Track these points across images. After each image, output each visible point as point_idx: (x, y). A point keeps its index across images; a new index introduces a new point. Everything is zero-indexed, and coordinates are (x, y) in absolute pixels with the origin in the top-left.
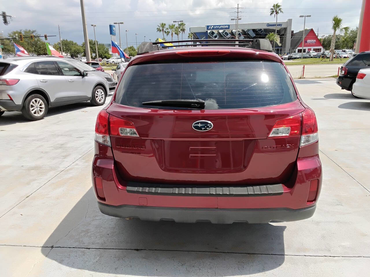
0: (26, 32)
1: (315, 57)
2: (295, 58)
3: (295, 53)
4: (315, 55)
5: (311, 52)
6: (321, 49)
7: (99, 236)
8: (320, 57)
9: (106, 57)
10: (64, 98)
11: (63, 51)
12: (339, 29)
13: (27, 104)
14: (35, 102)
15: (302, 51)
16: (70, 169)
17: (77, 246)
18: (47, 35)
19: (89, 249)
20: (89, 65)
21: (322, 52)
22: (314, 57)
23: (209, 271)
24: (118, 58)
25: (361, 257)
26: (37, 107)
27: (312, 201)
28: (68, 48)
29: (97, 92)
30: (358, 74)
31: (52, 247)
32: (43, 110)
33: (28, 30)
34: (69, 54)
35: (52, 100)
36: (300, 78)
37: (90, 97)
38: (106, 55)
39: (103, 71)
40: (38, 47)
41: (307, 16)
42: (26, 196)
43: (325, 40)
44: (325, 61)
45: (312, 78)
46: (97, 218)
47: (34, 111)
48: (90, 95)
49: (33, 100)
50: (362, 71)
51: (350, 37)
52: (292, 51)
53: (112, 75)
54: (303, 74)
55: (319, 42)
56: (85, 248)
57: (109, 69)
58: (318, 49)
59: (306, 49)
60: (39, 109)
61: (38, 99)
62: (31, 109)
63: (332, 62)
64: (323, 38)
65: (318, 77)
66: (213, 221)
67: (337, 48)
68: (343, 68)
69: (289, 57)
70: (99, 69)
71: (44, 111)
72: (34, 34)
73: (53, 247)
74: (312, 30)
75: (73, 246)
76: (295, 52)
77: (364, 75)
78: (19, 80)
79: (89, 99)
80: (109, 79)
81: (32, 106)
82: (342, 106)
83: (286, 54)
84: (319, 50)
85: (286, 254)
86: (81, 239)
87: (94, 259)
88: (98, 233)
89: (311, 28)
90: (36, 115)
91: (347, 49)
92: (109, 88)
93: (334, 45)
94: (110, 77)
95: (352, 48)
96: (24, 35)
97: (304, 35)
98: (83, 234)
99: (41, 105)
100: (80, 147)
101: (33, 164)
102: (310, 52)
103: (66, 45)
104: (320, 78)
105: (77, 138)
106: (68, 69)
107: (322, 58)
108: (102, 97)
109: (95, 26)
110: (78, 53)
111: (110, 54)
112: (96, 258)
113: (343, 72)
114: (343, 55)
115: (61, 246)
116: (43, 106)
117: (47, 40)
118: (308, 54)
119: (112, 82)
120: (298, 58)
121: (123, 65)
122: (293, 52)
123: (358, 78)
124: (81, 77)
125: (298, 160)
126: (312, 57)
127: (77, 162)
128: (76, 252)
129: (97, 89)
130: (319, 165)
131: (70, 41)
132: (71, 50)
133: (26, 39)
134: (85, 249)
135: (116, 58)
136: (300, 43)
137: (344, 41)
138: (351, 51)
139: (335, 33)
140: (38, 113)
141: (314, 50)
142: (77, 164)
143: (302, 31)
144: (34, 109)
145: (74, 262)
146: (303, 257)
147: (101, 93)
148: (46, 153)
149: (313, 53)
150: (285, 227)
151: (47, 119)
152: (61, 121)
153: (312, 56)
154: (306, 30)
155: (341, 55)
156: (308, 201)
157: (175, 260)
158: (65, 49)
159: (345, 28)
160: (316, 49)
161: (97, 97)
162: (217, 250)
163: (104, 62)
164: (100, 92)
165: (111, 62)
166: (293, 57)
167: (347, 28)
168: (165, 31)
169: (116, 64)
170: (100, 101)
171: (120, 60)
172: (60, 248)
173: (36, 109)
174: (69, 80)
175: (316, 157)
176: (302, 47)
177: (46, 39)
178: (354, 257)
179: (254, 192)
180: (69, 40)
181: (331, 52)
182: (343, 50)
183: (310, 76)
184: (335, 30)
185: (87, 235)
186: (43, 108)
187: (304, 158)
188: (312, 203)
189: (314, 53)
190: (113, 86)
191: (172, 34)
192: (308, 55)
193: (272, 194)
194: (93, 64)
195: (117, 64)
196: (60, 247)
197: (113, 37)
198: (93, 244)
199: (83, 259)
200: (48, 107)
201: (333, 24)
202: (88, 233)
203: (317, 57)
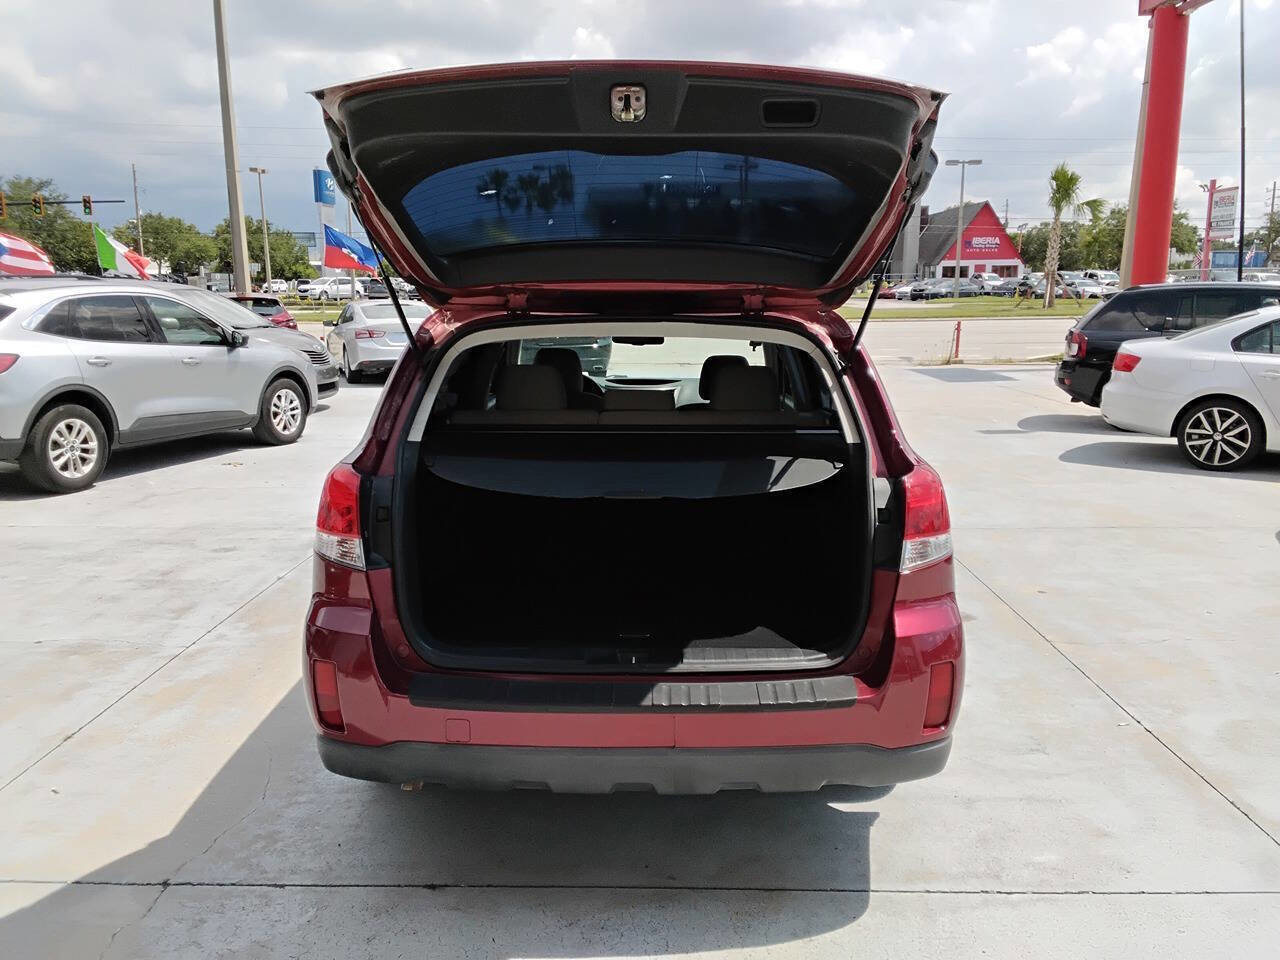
0: (14, 185)
1: (998, 293)
2: (935, 296)
3: (933, 280)
4: (999, 288)
5: (985, 275)
6: (1016, 267)
7: (312, 851)
8: (1012, 295)
9: (296, 276)
10: (166, 419)
11: (145, 253)
12: (1072, 207)
13: (39, 437)
14: (65, 431)
15: (957, 272)
16: (200, 652)
17: (245, 879)
18: (92, 199)
19: (282, 886)
20: (246, 306)
21: (1020, 276)
22: (995, 294)
23: (650, 939)
24: (342, 282)
25: (1088, 893)
26: (72, 448)
27: (937, 726)
28: (163, 242)
29: (275, 400)
30: (1118, 357)
31: (165, 884)
32: (94, 457)
33: (25, 177)
34: (168, 264)
35: (124, 423)
36: (948, 363)
37: (253, 417)
38: (300, 268)
39: (295, 327)
40: (56, 237)
41: (970, 162)
42: (64, 736)
43: (1028, 239)
44: (1029, 308)
45: (985, 363)
46: (302, 799)
47: (62, 461)
48: (252, 410)
49: (62, 425)
50: (1127, 348)
51: (1111, 230)
52: (924, 272)
53: (322, 339)
54: (957, 351)
55: (1009, 245)
56: (269, 886)
57: (309, 320)
58: (1008, 268)
59: (967, 267)
60: (78, 453)
61: (77, 423)
62: (52, 454)
63: (1050, 311)
64: (1024, 232)
65: (1003, 358)
66: (663, 788)
67: (1067, 263)
68: (1075, 336)
69: (915, 291)
70: (281, 319)
71: (94, 460)
72: (45, 193)
73: (170, 884)
74: (986, 207)
75: (231, 879)
76: (933, 275)
77: (1136, 360)
78: (16, 357)
79: (248, 420)
80: (316, 357)
81: (56, 445)
82: (1069, 456)
83: (904, 281)
84: (1009, 271)
85: (872, 888)
86: (254, 861)
87: (301, 915)
88: (309, 841)
89: (982, 200)
90: (66, 474)
91: (1101, 269)
92: (319, 386)
93: (1056, 256)
94: (317, 348)
95: (1115, 265)
96: (10, 194)
97: (960, 222)
98: (259, 846)
99: (85, 441)
100: (228, 581)
101: (73, 637)
102: (980, 276)
103: (156, 232)
104: (1010, 362)
105: (216, 551)
106: (175, 320)
107: (1020, 295)
108: (293, 416)
109: (263, 171)
110: (199, 261)
111: (312, 267)
112: (307, 912)
113: (1075, 347)
114: (1087, 289)
115: (192, 881)
116: (93, 444)
117: (90, 213)
118: (976, 283)
119: (328, 366)
120: (945, 296)
121: (363, 308)
122: (927, 274)
123: (1117, 368)
124: (224, 349)
125: (895, 608)
126: (988, 294)
127: (221, 630)
128: (244, 896)
129: (274, 391)
130: (955, 624)
131: (171, 220)
132: (173, 248)
133: (15, 208)
134: (270, 888)
135: (334, 281)
136: (948, 247)
137: (1089, 245)
138: (1112, 277)
139: (1057, 217)
140: (75, 469)
141: (995, 270)
142: (221, 637)
143: (956, 210)
144: (61, 455)
145: (238, 925)
146: (923, 896)
147: (291, 402)
148: (115, 599)
149: (991, 280)
150: (875, 815)
151: (103, 487)
152: (154, 495)
153: (988, 289)
154: (968, 206)
155: (1080, 289)
156: (925, 727)
157: (547, 913)
158: (152, 247)
159: (1088, 203)
160: (1002, 267)
161: (276, 415)
162: (672, 883)
163: (292, 294)
164: (286, 400)
165: (318, 292)
166: (927, 292)
167: (1095, 201)
168: (506, 198)
169: (333, 301)
170: (285, 428)
171: (349, 286)
172: (189, 886)
173: (69, 455)
174: (186, 360)
175: (947, 601)
176: (955, 259)
177: (87, 211)
178: (1066, 893)
179: (777, 698)
180: (167, 216)
181: (1048, 279)
182: (1089, 271)
183: (977, 356)
184: (1059, 208)
185: (272, 849)
186: (93, 453)
187: (915, 601)
188: (936, 731)
189: (994, 279)
190: (330, 378)
191: (529, 207)
192: (975, 287)
193: (825, 705)
194: (257, 302)
195: (336, 300)
196: (189, 884)
197: (324, 209)
198: (293, 872)
199: (265, 917)
200: (110, 450)
201: (1051, 191)
202: (276, 842)
203: (1004, 294)
